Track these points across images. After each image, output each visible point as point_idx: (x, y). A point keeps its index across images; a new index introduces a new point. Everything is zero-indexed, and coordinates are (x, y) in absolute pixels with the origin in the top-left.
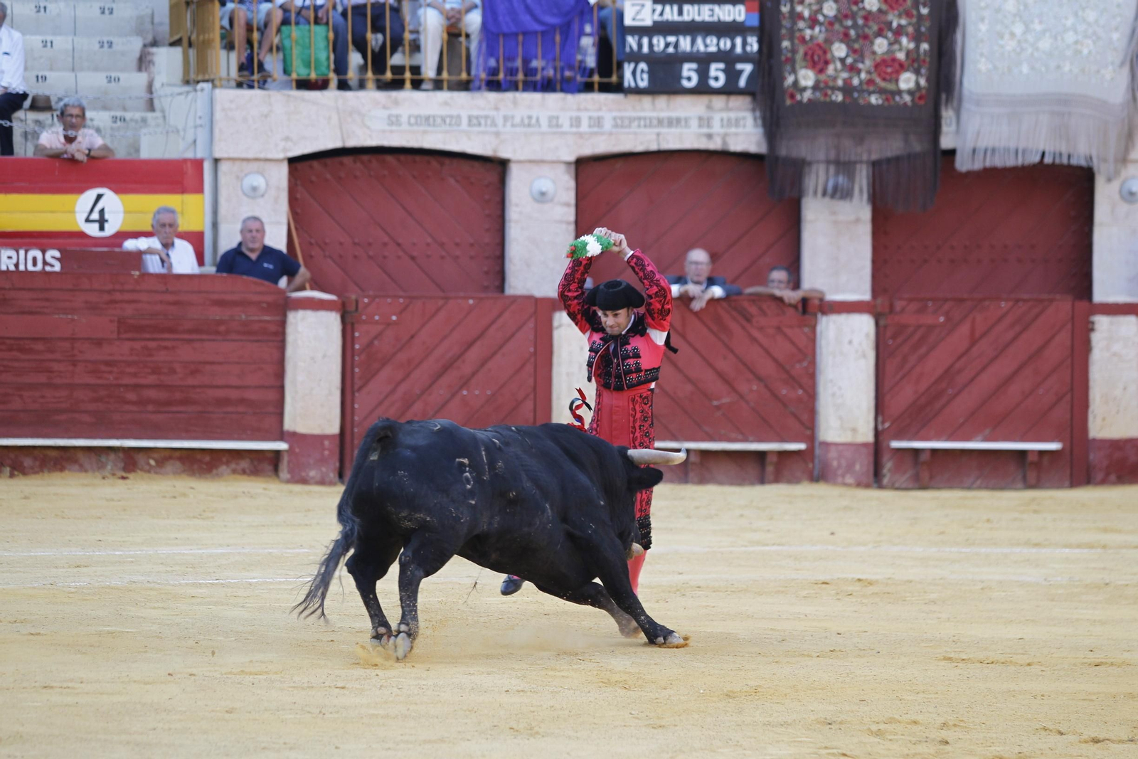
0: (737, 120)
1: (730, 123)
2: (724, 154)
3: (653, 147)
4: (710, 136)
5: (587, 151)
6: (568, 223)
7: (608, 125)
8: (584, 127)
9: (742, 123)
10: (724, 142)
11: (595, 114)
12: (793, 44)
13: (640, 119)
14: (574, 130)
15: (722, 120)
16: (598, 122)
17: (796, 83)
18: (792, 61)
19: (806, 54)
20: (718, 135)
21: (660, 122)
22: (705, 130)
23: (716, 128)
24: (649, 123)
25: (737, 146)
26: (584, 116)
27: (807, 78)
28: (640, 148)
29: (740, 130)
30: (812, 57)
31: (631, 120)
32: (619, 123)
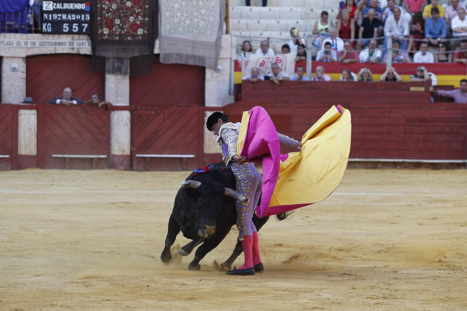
0: (83, 43)
1: (80, 44)
2: (78, 55)
3: (53, 52)
4: (73, 49)
5: (30, 53)
6: (24, 79)
7: (37, 44)
8: (29, 45)
9: (84, 44)
10: (78, 51)
11: (33, 41)
12: (102, 19)
13: (48, 42)
14: (26, 46)
15: (77, 43)
16: (34, 44)
17: (102, 32)
18: (101, 25)
19: (106, 23)
20: (76, 48)
21: (56, 44)
22: (71, 47)
23: (75, 46)
24: (52, 44)
25: (83, 52)
26: (29, 41)
27: (106, 31)
28: (49, 53)
29: (84, 47)
30: (108, 24)
31: (46, 43)
32: (42, 44)
